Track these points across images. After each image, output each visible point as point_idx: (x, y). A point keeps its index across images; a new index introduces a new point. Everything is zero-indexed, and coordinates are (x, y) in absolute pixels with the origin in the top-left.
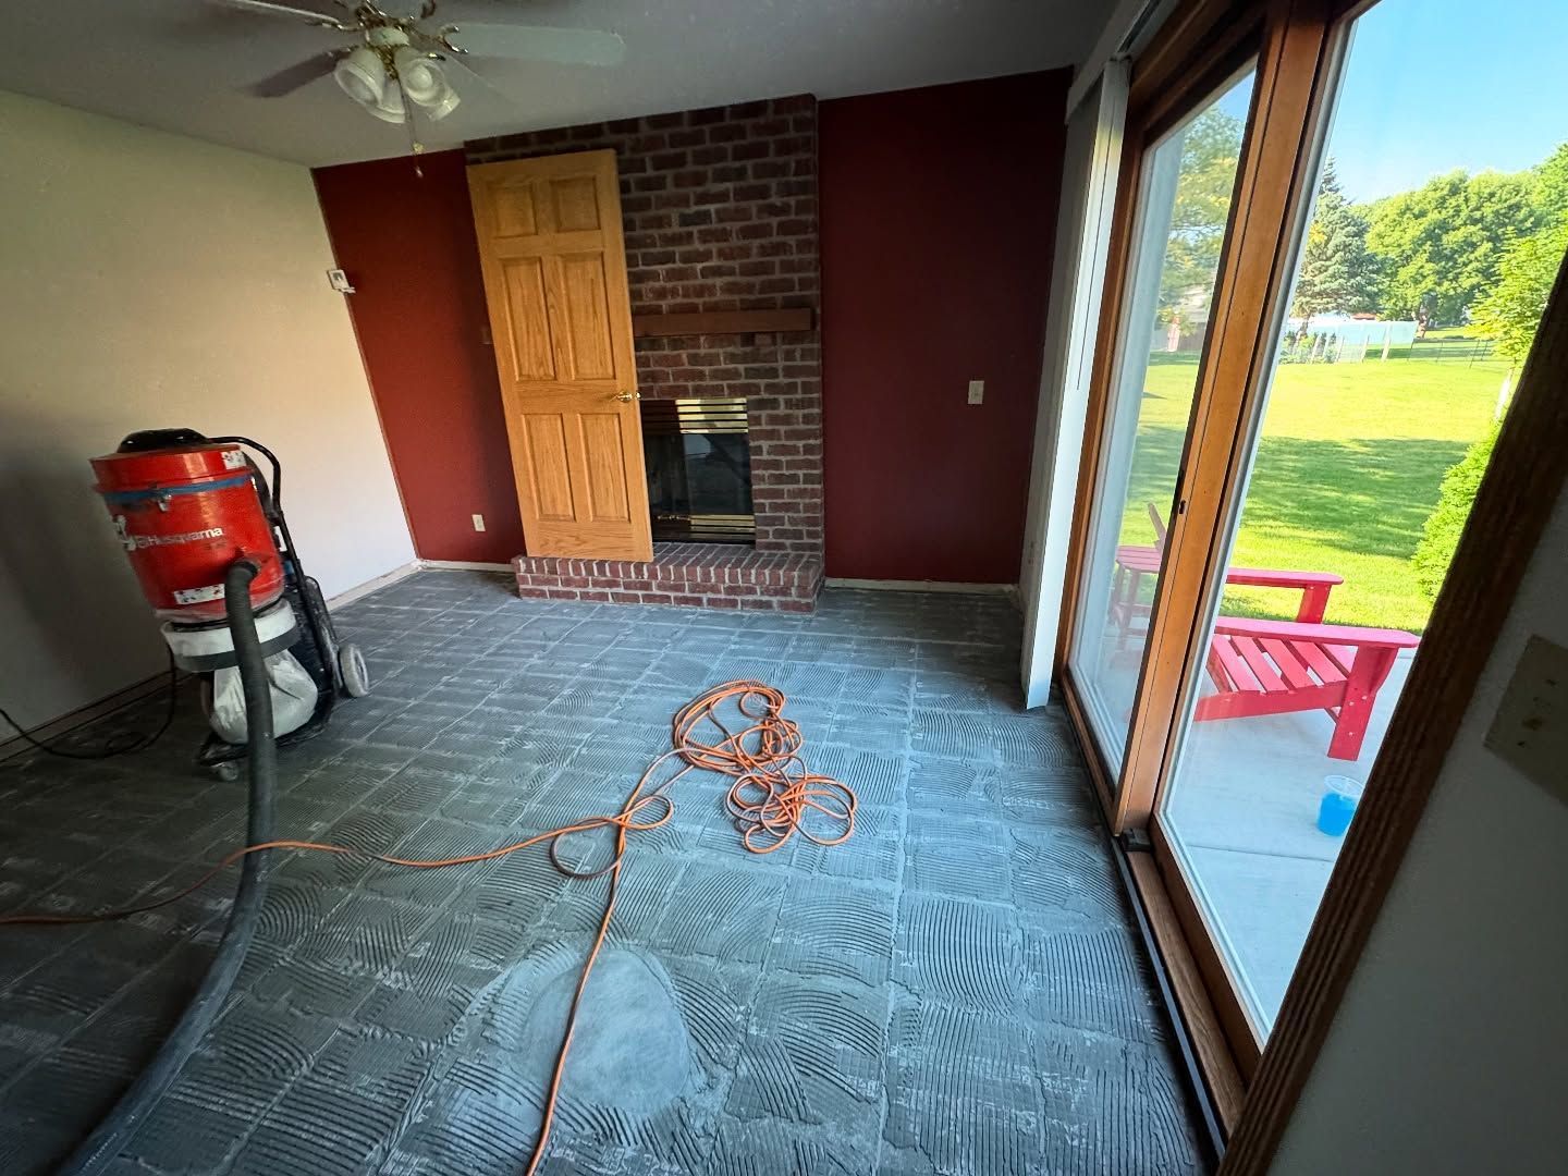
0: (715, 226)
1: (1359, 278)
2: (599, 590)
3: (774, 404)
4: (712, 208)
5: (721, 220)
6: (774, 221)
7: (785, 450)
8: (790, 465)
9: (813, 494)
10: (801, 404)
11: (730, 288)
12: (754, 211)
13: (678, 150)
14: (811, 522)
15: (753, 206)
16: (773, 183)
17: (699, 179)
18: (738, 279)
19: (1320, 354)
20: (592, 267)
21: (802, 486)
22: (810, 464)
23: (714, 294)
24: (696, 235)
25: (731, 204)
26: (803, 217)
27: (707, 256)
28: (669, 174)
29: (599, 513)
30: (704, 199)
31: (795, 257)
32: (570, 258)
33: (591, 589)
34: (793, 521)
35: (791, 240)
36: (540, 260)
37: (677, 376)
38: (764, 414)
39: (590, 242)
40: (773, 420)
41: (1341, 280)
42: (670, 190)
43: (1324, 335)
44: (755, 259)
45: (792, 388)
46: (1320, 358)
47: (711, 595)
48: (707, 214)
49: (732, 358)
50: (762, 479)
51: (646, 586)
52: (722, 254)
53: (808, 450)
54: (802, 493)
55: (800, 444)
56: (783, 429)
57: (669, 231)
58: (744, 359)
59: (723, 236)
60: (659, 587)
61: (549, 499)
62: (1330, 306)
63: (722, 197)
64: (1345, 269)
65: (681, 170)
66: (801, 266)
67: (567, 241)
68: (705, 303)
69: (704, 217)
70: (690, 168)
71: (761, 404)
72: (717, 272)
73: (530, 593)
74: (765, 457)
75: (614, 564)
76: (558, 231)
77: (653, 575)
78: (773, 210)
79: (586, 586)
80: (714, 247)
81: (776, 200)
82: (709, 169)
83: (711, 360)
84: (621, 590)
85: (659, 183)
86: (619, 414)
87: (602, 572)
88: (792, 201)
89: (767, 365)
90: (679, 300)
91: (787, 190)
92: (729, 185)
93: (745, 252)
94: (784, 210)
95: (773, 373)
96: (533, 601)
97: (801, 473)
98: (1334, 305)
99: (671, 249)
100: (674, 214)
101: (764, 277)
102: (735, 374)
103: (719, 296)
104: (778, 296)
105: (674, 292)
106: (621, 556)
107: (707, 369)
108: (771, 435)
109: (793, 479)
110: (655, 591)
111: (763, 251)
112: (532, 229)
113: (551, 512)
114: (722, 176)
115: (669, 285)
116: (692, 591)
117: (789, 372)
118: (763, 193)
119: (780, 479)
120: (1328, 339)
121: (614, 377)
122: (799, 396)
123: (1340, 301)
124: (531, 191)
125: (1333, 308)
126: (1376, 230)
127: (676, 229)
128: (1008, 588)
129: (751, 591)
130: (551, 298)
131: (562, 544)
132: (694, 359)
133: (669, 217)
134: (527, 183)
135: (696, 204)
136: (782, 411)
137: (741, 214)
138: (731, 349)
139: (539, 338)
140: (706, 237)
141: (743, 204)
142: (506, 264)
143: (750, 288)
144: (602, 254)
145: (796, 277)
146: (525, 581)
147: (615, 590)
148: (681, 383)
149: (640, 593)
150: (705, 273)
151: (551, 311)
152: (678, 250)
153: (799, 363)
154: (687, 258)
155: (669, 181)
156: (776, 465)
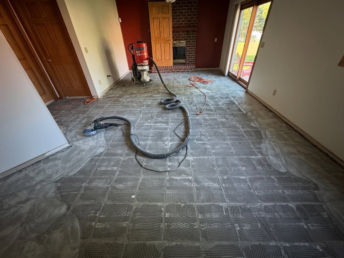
0: (184, 14)
1: (260, 23)
2: (165, 71)
3: (190, 42)
4: (184, 11)
5: (185, 13)
6: (192, 14)
7: (191, 49)
8: (192, 51)
9: (194, 55)
10: (194, 42)
11: (185, 24)
12: (189, 12)
13: (179, 2)
14: (193, 60)
15: (190, 11)
16: (193, 8)
17: (182, 7)
18: (186, 22)
19: (253, 40)
20: (167, 20)
21: (193, 54)
22: (194, 51)
23: (183, 25)
24: (181, 15)
25: (186, 11)
26: (196, 13)
27: (182, 18)
28: (178, 5)
29: (165, 59)
30: (182, 10)
31: (195, 19)
32: (164, 18)
33: (163, 71)
34: (191, 60)
35: (194, 17)
36: (159, 18)
37: (176, 37)
38: (188, 43)
39: (167, 16)
40: (190, 44)
41: (258, 24)
42: (178, 8)
43: (254, 36)
44: (189, 19)
45: (193, 39)
46: (253, 41)
47: (181, 70)
48: (183, 12)
49: (185, 34)
50: (187, 53)
51: (172, 70)
52: (185, 18)
53: (194, 49)
54: (193, 55)
55: (193, 48)
56: (191, 45)
57: (177, 14)
58: (186, 35)
59: (185, 15)
60: (174, 70)
61: (158, 57)
62: (255, 29)
63: (185, 9)
64: (258, 21)
65: (180, 5)
66: (195, 21)
67: (164, 15)
68: (181, 26)
69: (182, 12)
70: (181, 5)
71: (188, 42)
72: (183, 21)
73: (154, 72)
74: (188, 50)
75: (168, 67)
76: (162, 14)
77: (173, 68)
78: (192, 12)
79: (163, 70)
80: (183, 17)
81: (193, 10)
82: (184, 5)
83: (182, 35)
84: (168, 71)
85: (176, 7)
86: (170, 43)
87: (166, 68)
88: (195, 11)
89: (189, 36)
90: (178, 25)
91: (194, 9)
92: (186, 8)
93: (188, 18)
94: (194, 12)
95: (190, 37)
96: (154, 74)
97: (193, 52)
98: (256, 29)
99: (177, 17)
100: (178, 12)
101: (190, 22)
102: (185, 37)
103: (184, 25)
104: (192, 25)
105: (177, 24)
106: (169, 66)
107: (181, 36)
108: (189, 46)
109: (192, 53)
110: (173, 71)
111: (190, 18)
112: (158, 13)
113: (158, 59)
114: (185, 6)
115: (176, 23)
116: (179, 70)
117: (193, 37)
118: (191, 9)
119: (190, 53)
120: (254, 37)
121: (169, 37)
122: (194, 40)
123: (257, 28)
124: (158, 7)
125: (256, 30)
126: (264, 12)
127: (178, 14)
128: (218, 68)
129: (187, 69)
130: (160, 25)
131: (159, 64)
132: (179, 35)
133: (177, 12)
134: (158, 5)
135: (181, 10)
136: (191, 43)
137: (188, 12)
138: (185, 33)
139: (158, 31)
140: (182, 15)
141: (188, 11)
142: (153, 19)
143: (188, 24)
144: (169, 18)
145: (194, 22)
146: (153, 70)
147: (167, 71)
148: (177, 38)
149: (171, 71)
150: (182, 21)
151: (160, 27)
152: (178, 17)
153: (194, 35)
154: (179, 19)
155: (178, 6)
156: (189, 51)
